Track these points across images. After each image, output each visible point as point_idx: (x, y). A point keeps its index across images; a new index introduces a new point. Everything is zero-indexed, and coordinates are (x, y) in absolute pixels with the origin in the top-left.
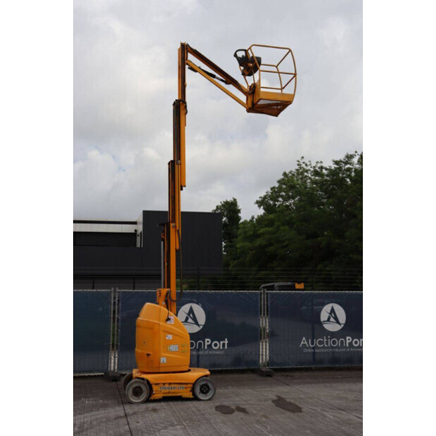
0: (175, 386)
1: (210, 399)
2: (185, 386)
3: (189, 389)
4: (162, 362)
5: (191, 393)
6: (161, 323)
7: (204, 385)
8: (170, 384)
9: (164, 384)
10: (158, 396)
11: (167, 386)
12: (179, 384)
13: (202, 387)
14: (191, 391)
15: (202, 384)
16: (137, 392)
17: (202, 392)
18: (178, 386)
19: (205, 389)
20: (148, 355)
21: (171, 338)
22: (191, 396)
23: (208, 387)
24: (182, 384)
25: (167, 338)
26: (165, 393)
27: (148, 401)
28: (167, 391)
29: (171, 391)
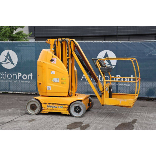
0: (57, 105)
1: (81, 117)
2: (63, 106)
3: (66, 109)
4: (48, 89)
5: (68, 111)
6: (48, 63)
7: (77, 107)
8: (53, 104)
9: (50, 104)
10: (45, 111)
11: (51, 105)
12: (60, 104)
13: (75, 108)
14: (67, 110)
15: (75, 105)
16: (33, 107)
17: (75, 111)
18: (58, 105)
19: (78, 110)
20: (40, 84)
21: (54, 73)
22: (68, 113)
23: (80, 108)
24: (62, 105)
25: (51, 73)
26: (50, 110)
27: (39, 113)
28: (52, 108)
29: (54, 108)
